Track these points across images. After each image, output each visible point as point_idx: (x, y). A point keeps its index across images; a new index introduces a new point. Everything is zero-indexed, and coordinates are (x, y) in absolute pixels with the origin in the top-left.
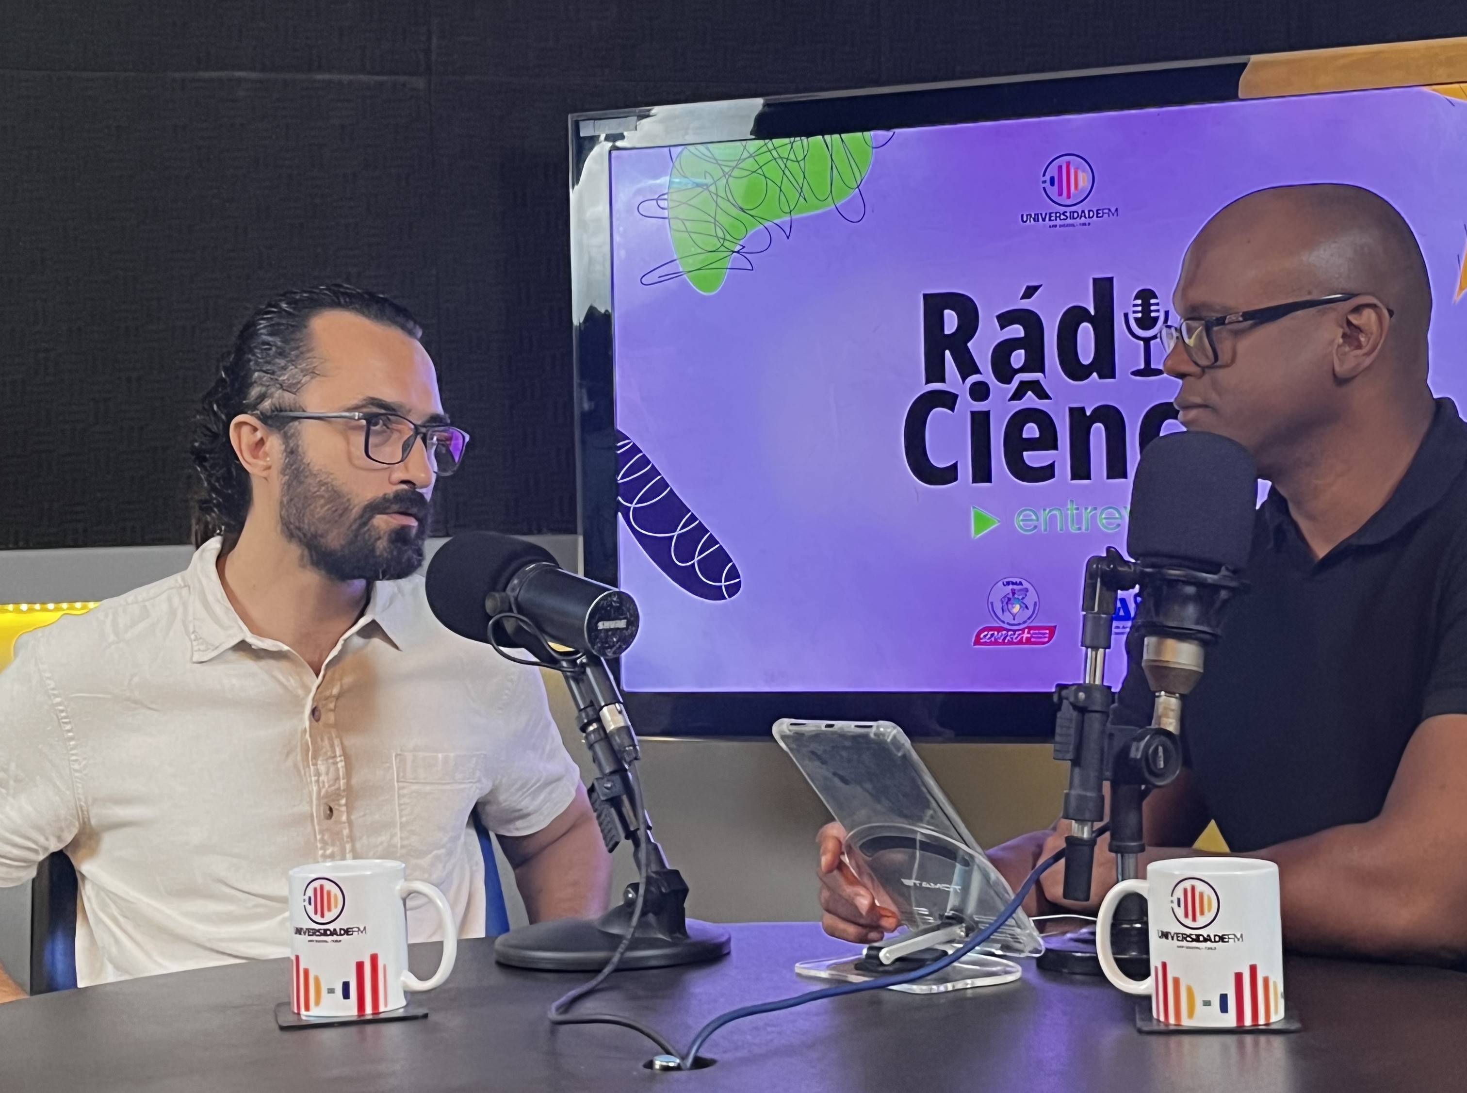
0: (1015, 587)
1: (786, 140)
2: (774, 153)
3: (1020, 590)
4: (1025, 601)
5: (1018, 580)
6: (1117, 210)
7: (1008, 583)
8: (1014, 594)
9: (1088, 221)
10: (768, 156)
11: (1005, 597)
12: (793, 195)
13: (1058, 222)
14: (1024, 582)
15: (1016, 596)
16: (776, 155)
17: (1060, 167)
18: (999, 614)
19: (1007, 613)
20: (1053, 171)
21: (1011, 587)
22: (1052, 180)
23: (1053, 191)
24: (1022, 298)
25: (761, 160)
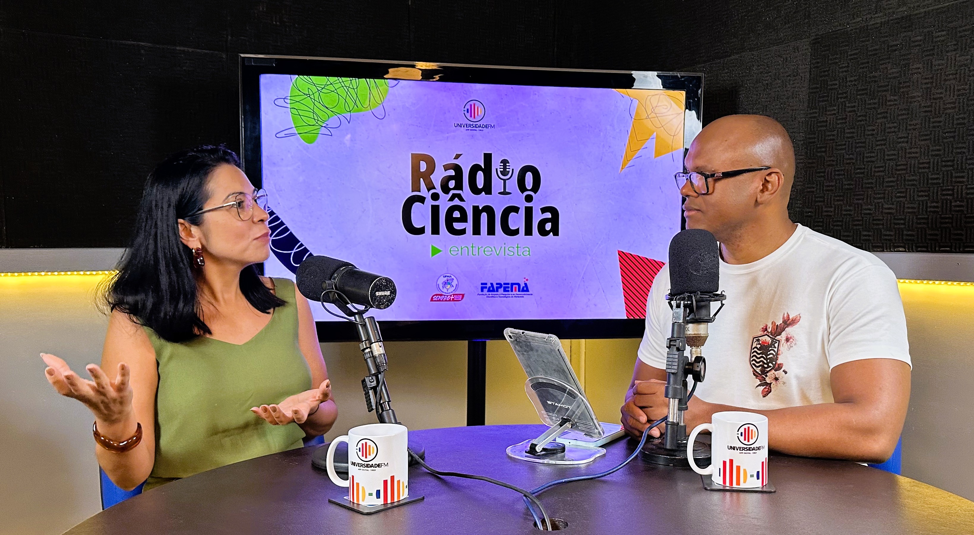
0: (448, 278)
1: (349, 79)
2: (342, 83)
3: (451, 279)
4: (452, 284)
5: (450, 275)
6: (494, 125)
7: (445, 276)
8: (447, 280)
9: (482, 129)
10: (340, 85)
11: (444, 282)
12: (352, 104)
13: (470, 128)
14: (452, 276)
15: (449, 282)
16: (343, 85)
17: (471, 105)
18: (441, 288)
19: (445, 289)
20: (468, 107)
21: (446, 278)
22: (468, 110)
23: (468, 115)
24: (454, 159)
25: (336, 86)
